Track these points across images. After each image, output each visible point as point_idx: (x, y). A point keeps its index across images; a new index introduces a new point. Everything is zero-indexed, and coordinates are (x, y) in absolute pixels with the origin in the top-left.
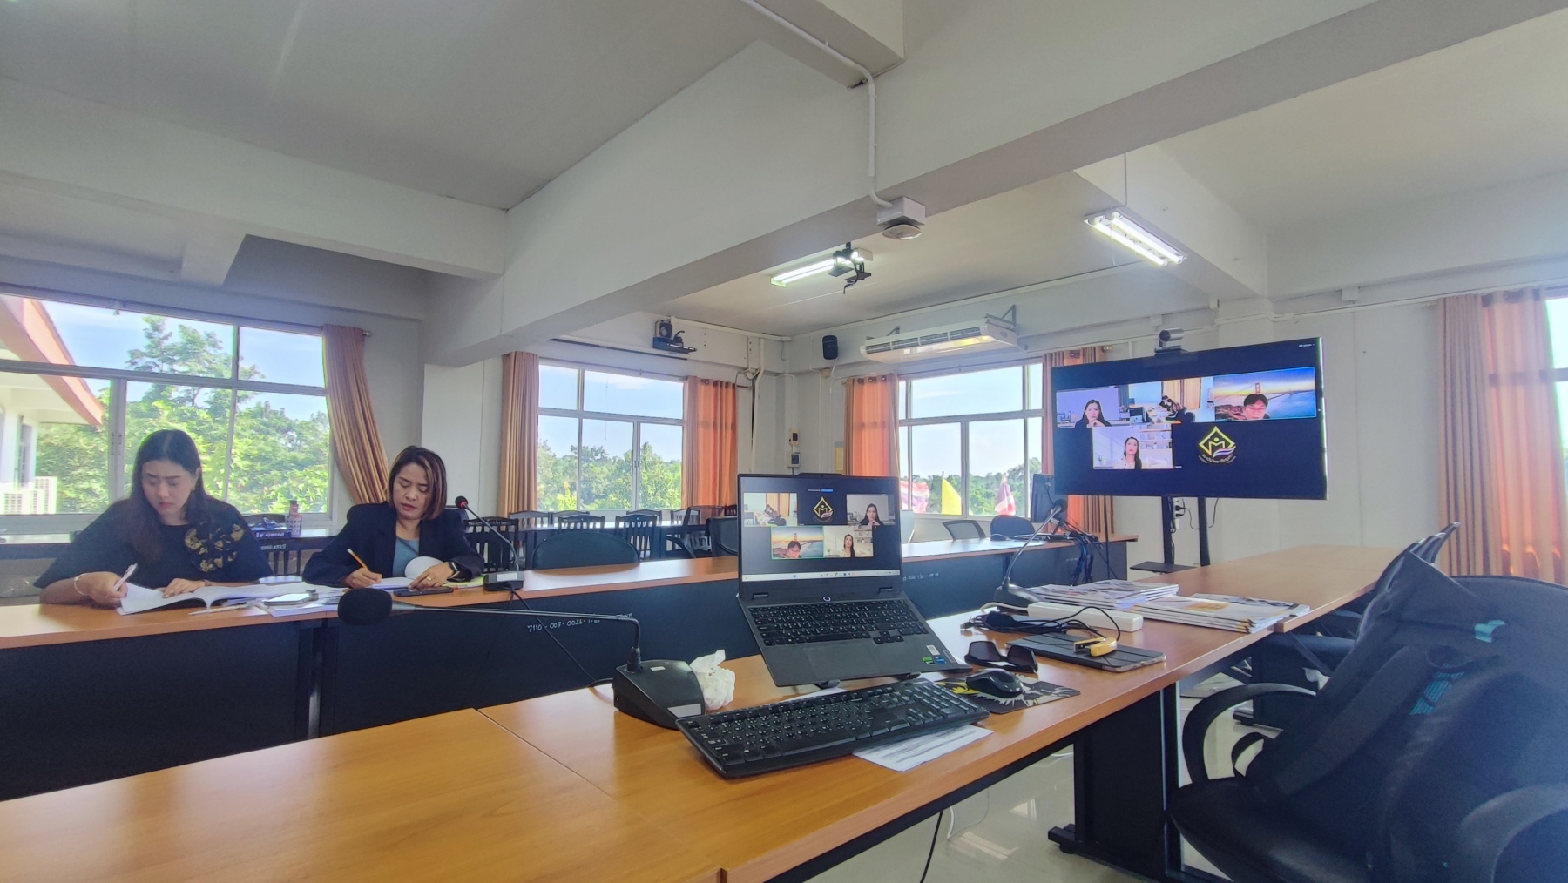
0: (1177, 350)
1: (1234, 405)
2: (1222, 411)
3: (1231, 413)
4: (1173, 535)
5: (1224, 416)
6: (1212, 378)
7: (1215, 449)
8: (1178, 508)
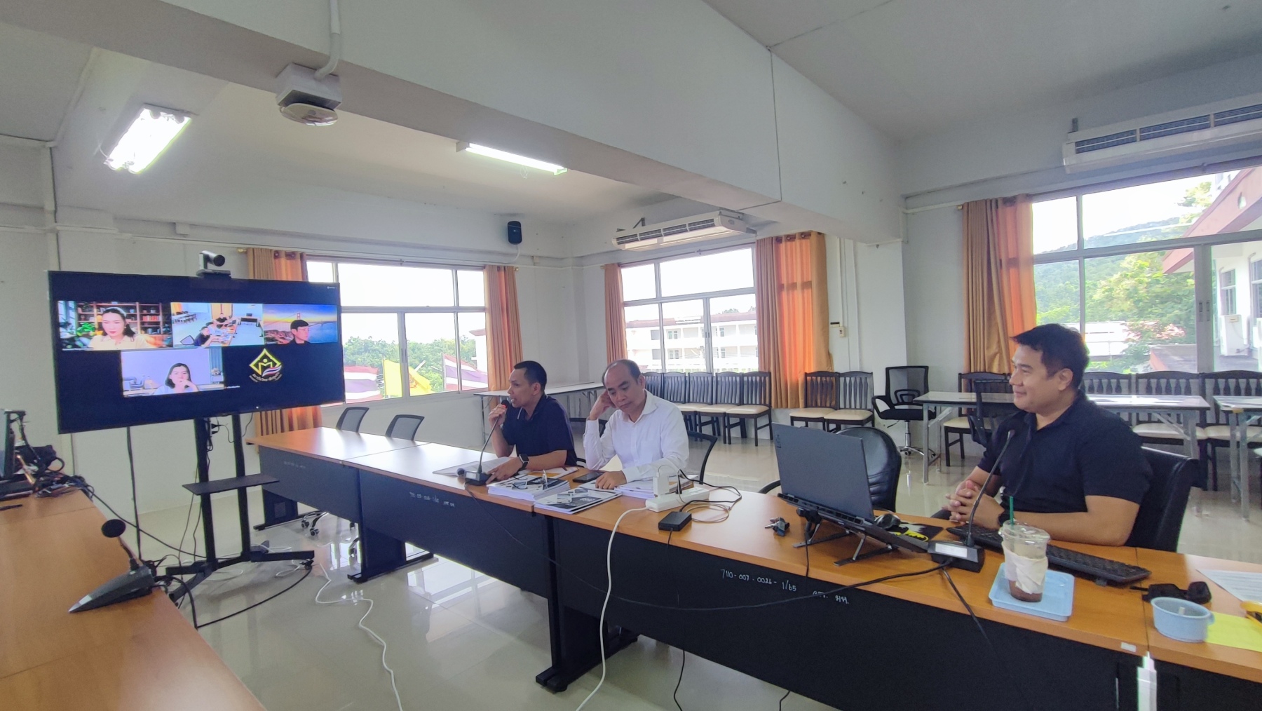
0: (226, 276)
1: (280, 330)
2: (271, 336)
3: (277, 337)
4: (209, 453)
5: (272, 340)
6: (260, 306)
7: (264, 368)
8: (214, 426)
